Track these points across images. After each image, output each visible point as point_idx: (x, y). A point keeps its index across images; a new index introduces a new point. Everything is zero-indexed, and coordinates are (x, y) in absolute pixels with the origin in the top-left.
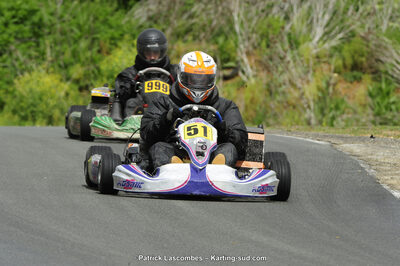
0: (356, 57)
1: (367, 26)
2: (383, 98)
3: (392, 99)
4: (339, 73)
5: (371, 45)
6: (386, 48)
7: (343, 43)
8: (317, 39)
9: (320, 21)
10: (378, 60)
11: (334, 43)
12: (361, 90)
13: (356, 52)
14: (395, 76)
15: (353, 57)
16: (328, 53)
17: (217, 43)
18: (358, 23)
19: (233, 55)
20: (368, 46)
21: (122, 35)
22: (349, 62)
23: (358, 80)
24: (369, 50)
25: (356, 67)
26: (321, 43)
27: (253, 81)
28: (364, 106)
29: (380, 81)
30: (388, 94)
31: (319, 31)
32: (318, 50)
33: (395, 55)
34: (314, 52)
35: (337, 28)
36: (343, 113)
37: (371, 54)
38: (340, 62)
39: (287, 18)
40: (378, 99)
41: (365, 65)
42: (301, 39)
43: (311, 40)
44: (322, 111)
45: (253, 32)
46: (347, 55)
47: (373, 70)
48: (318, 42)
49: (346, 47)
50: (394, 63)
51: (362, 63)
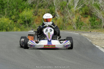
0: (86, 11)
1: (88, 3)
2: (93, 21)
3: (96, 22)
4: (82, 15)
5: (90, 8)
6: (94, 8)
7: (82, 7)
8: (75, 7)
9: (76, 2)
10: (92, 12)
11: (80, 7)
12: (88, 20)
13: (86, 10)
14: (96, 16)
15: (85, 11)
16: (78, 10)
17: (49, 9)
18: (86, 2)
19: (54, 11)
20: (89, 8)
21: (25, 7)
22: (84, 12)
23: (87, 17)
24: (89, 9)
25: (86, 14)
26: (77, 8)
27: (59, 18)
28: (88, 24)
29: (92, 17)
30: (94, 20)
31: (76, 5)
32: (76, 9)
33: (96, 10)
34: (75, 10)
35: (81, 4)
36: (83, 26)
37: (90, 10)
38: (82, 13)
39: (68, 2)
40: (92, 22)
41: (88, 13)
42: (71, 7)
43: (74, 7)
44: (77, 25)
45: (59, 5)
46: (83, 10)
47: (90, 14)
48: (76, 8)
49: (83, 9)
50: (96, 12)
51: (87, 12)
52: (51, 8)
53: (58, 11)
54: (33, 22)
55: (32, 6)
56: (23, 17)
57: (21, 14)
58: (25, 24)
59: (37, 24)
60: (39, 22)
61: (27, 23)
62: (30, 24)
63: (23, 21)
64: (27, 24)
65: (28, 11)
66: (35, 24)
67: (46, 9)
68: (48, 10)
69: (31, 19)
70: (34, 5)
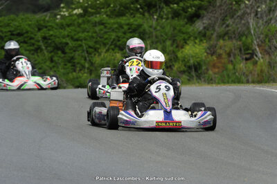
52: (244, 38)
53: (259, 46)
54: (207, 70)
55: (204, 35)
56: (185, 57)
57: (182, 52)
58: (189, 73)
59: (215, 73)
60: (218, 68)
61: (193, 70)
62: (199, 72)
63: (185, 66)
64: (193, 73)
65: (196, 46)
66: (210, 72)
67: (234, 41)
68: (239, 43)
69: (202, 63)
70: (208, 33)
